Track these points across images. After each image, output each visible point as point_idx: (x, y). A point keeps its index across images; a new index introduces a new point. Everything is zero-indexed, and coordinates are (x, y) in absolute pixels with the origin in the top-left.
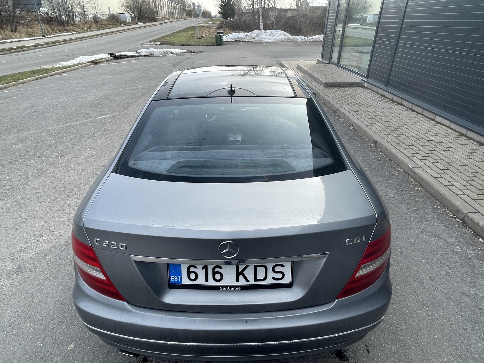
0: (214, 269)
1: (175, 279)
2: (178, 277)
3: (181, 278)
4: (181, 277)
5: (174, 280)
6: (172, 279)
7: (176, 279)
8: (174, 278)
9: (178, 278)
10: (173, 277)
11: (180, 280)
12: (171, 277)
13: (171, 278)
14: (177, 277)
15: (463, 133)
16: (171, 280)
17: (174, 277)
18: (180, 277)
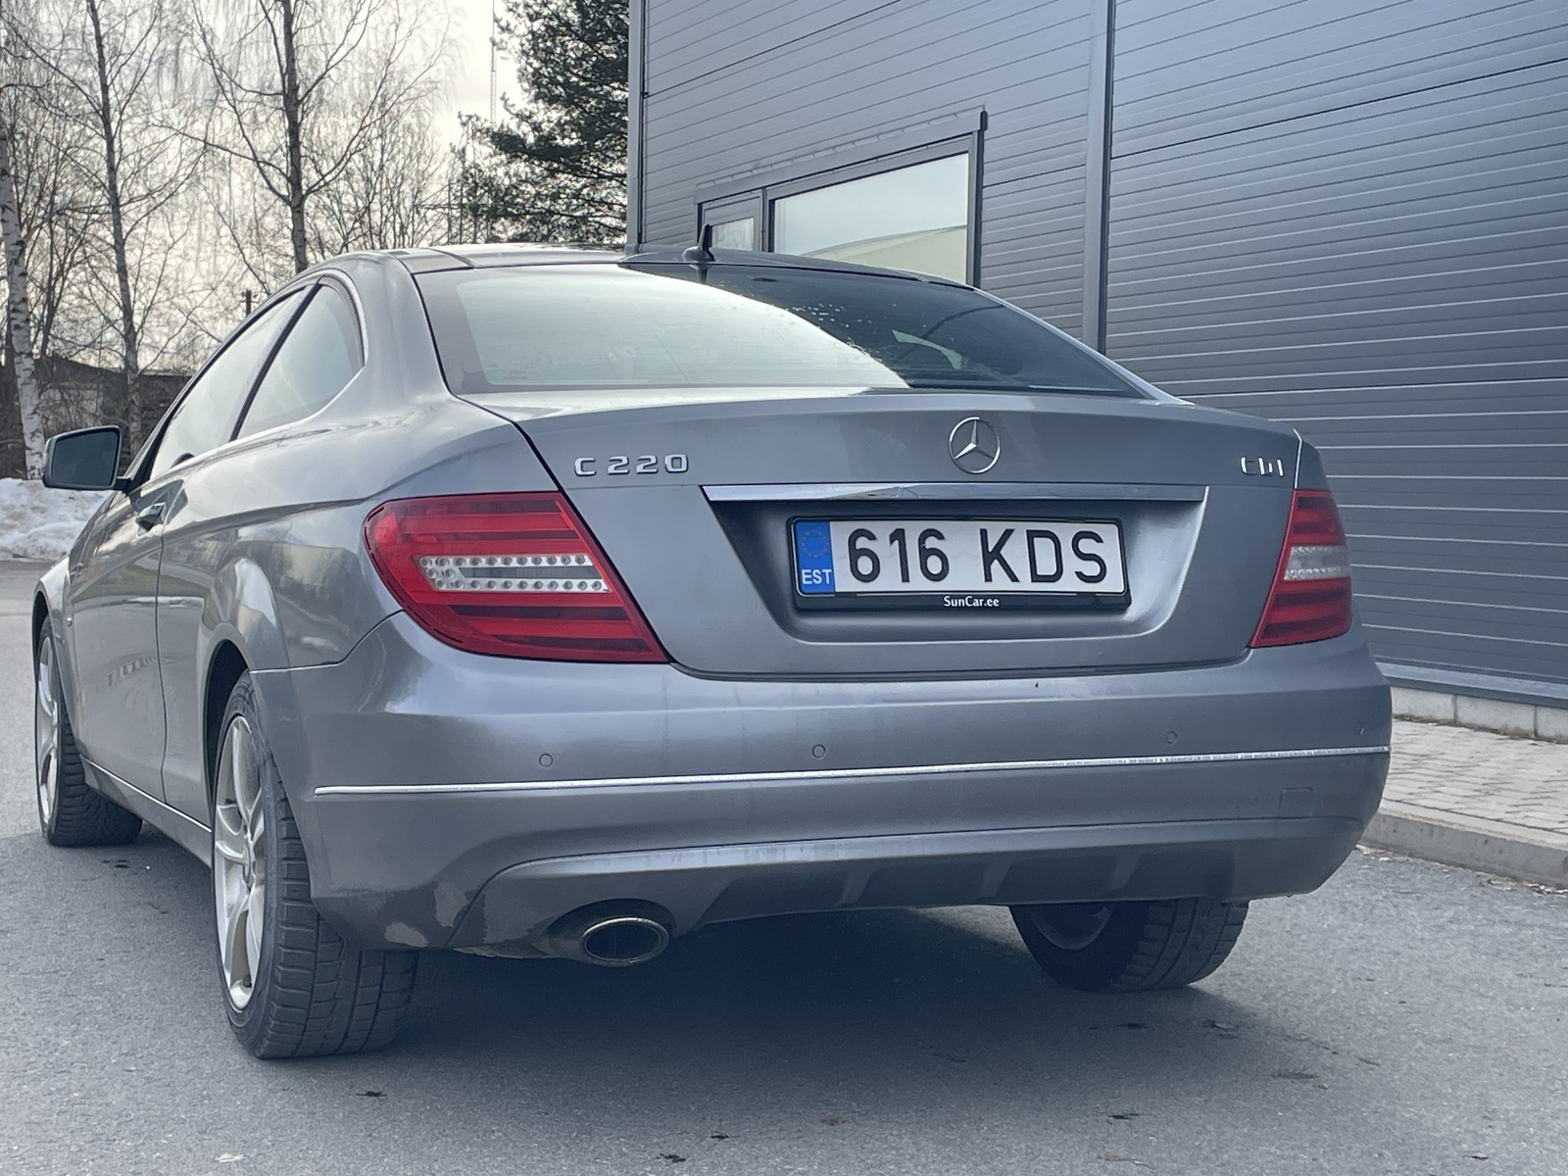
0: (922, 539)
1: (813, 577)
2: (824, 571)
3: (832, 575)
4: (830, 571)
5: (810, 583)
6: (807, 580)
7: (818, 580)
8: (810, 576)
9: (823, 575)
10: (809, 571)
11: (828, 582)
12: (803, 571)
13: (804, 577)
14: (819, 573)
15: (1523, 727)
16: (804, 582)
17: (811, 574)
18: (827, 571)
